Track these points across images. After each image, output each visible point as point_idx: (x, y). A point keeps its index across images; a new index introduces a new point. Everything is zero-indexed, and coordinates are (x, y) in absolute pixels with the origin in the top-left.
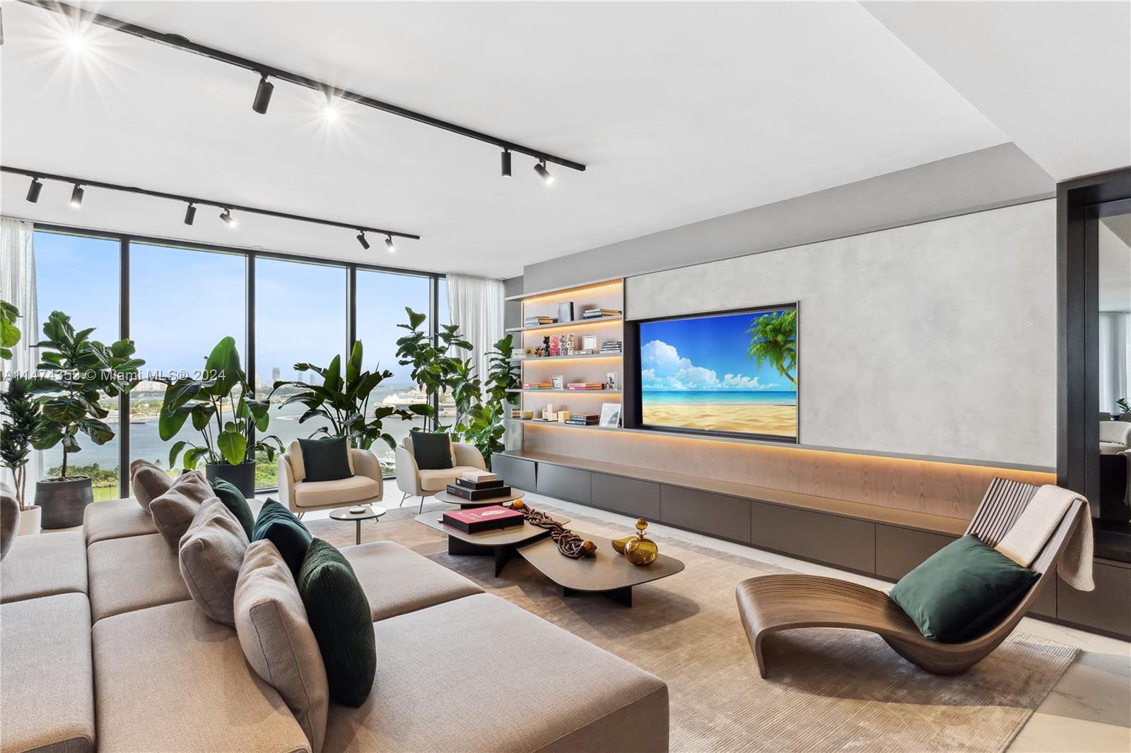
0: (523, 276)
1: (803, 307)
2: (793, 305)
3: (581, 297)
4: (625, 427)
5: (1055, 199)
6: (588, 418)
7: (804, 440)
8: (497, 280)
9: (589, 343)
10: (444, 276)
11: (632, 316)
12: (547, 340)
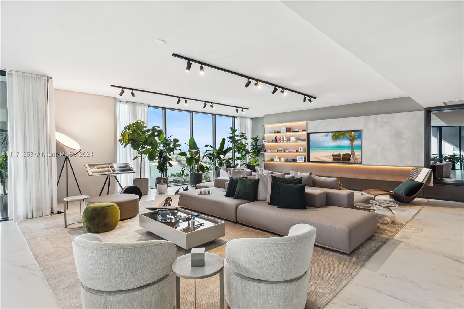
0: (264, 117)
1: (363, 131)
2: (360, 131)
3: (289, 125)
4: (307, 162)
5: (424, 111)
6: (293, 160)
7: (363, 163)
8: (250, 118)
9: (293, 139)
10: (236, 117)
11: (309, 132)
12: (276, 138)
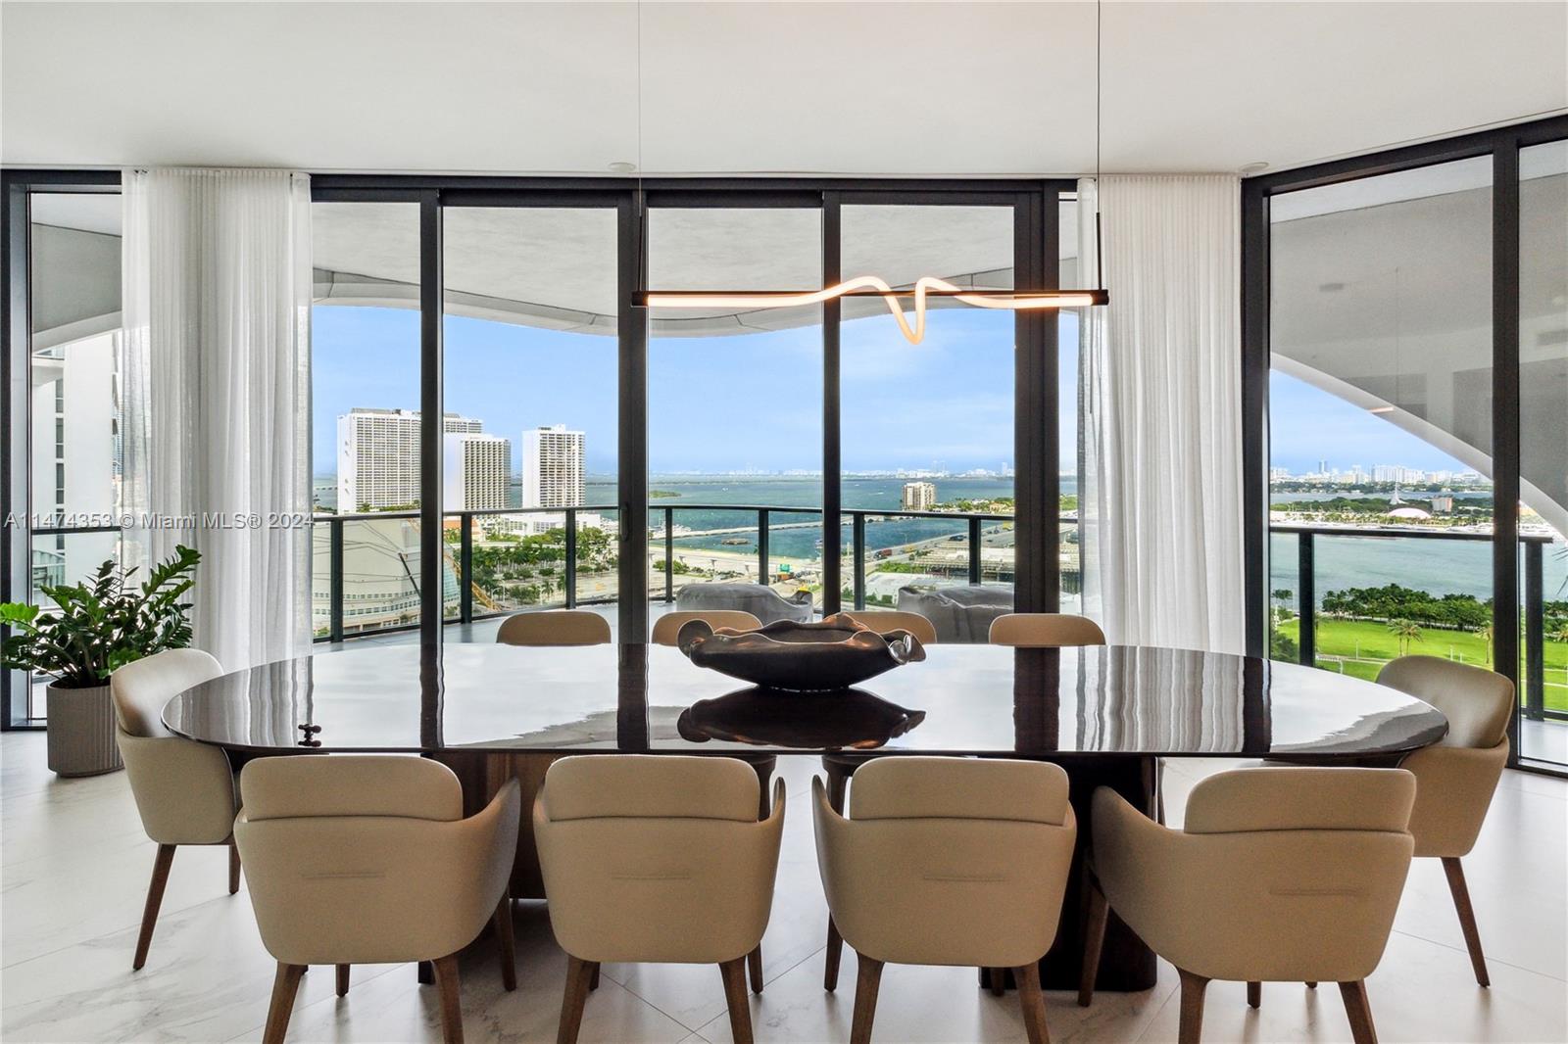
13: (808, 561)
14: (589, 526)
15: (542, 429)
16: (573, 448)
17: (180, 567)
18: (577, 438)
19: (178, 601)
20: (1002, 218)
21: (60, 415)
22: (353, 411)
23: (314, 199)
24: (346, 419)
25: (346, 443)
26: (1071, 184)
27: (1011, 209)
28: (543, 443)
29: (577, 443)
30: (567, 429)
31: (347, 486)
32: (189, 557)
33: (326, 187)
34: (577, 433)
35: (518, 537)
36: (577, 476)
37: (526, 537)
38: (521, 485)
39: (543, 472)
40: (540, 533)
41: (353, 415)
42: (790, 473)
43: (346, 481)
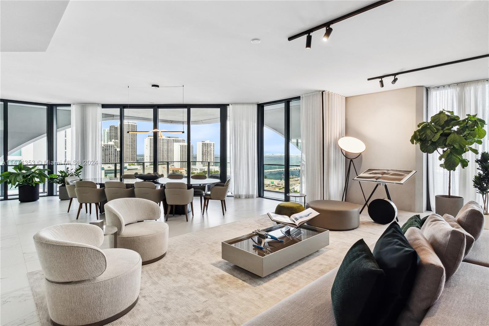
13: (279, 180)
14: (216, 170)
15: (202, 141)
16: (211, 147)
17: (79, 169)
18: (212, 144)
19: (79, 174)
20: (218, 110)
21: (66, 138)
22: (149, 136)
23: (102, 108)
24: (147, 139)
25: (147, 146)
26: (228, 105)
27: (220, 109)
28: (203, 145)
29: (212, 146)
30: (210, 141)
31: (147, 158)
32: (81, 167)
33: (104, 106)
34: (212, 143)
35: (195, 173)
36: (212, 155)
37: (197, 173)
38: (196, 158)
39: (203, 154)
40: (201, 172)
41: (149, 137)
42: (276, 155)
43: (147, 156)
